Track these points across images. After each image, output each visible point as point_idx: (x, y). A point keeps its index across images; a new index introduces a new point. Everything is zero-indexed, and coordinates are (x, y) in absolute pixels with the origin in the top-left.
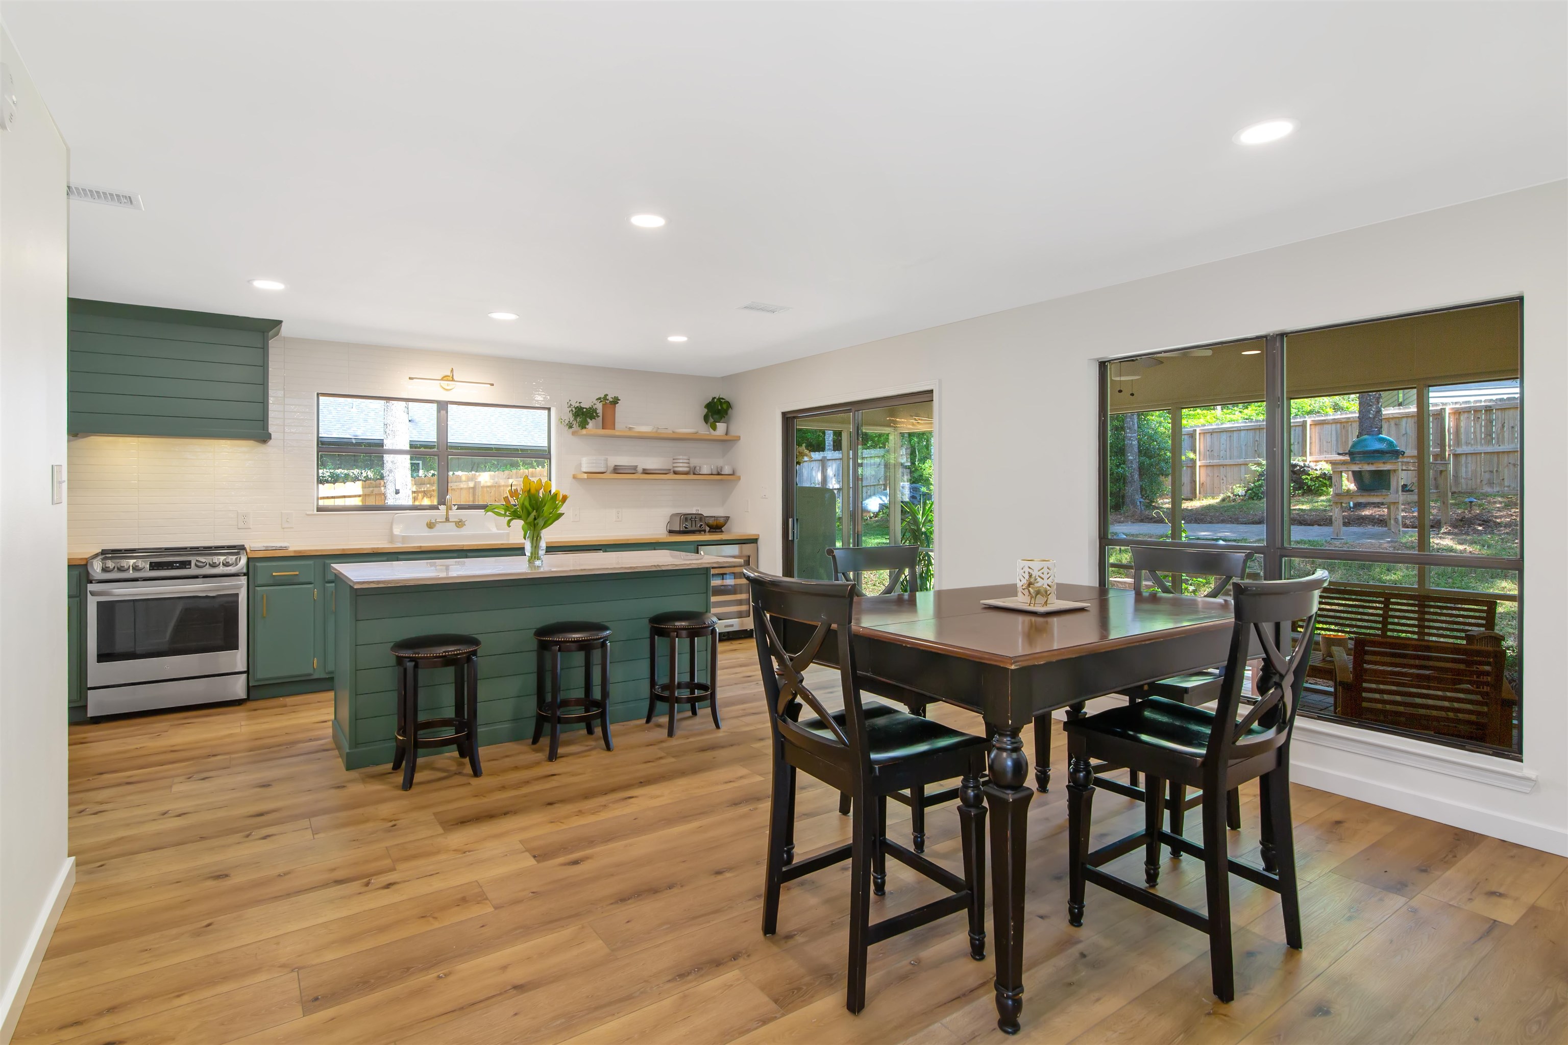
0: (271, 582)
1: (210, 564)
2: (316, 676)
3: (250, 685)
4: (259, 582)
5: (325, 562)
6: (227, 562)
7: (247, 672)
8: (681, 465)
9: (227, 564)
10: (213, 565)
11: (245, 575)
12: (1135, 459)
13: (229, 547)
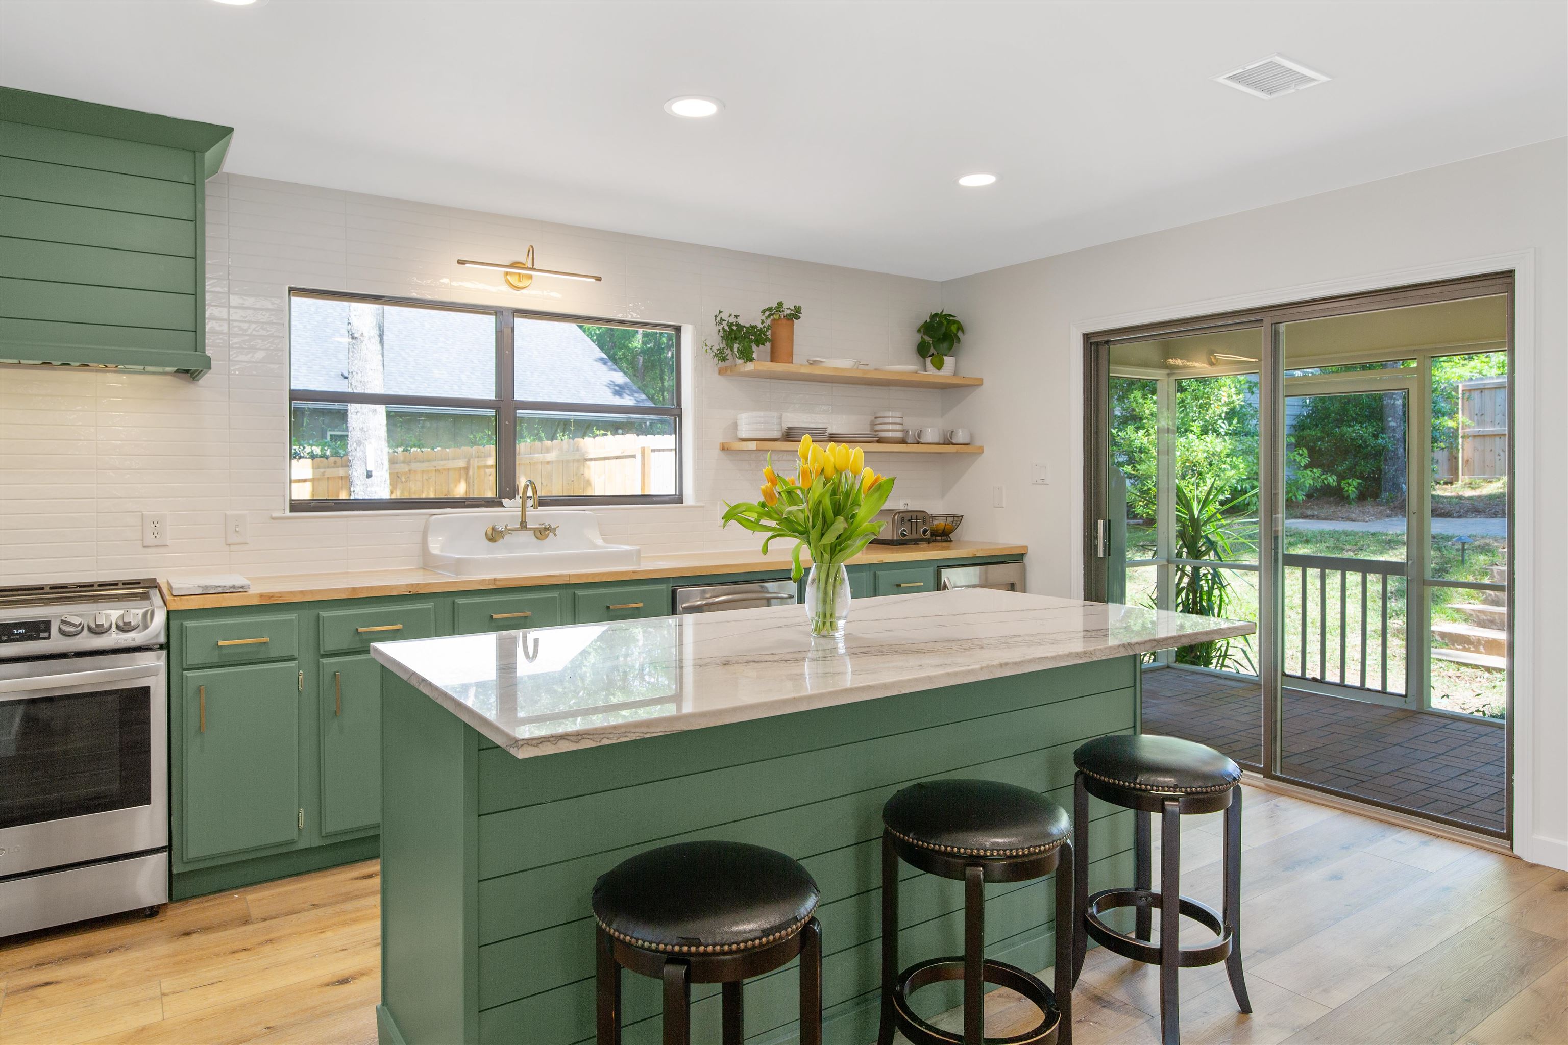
0: (215, 659)
1: (90, 629)
2: (302, 845)
3: (174, 871)
4: (191, 660)
5: (318, 616)
6: (125, 624)
7: (169, 848)
8: (890, 427)
9: (126, 628)
10: (97, 631)
11: (161, 647)
12: (1400, 426)
13: (128, 584)
